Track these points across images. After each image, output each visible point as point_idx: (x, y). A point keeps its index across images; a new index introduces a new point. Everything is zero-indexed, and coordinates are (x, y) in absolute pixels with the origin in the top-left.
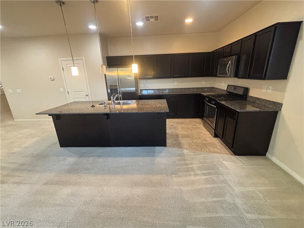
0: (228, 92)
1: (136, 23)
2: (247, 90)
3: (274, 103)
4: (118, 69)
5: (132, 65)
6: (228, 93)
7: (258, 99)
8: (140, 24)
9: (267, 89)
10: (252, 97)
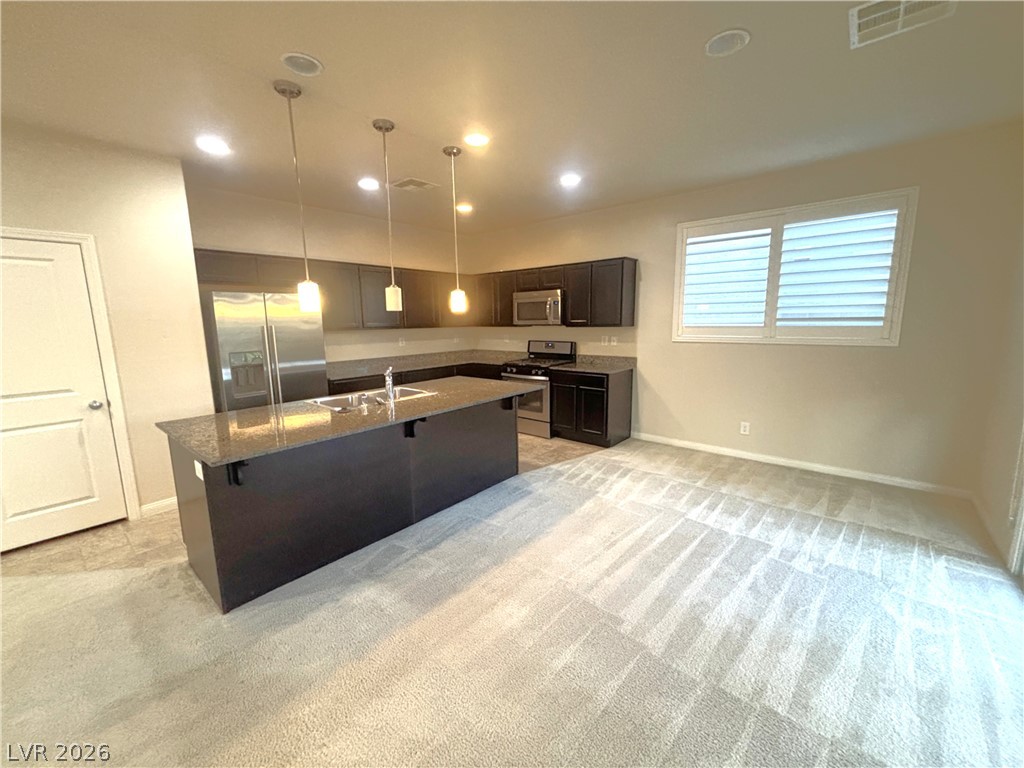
0: (531, 353)
1: (359, 179)
2: (573, 345)
3: (626, 358)
4: (268, 296)
5: (299, 285)
6: (532, 356)
7: (598, 357)
8: (369, 184)
9: (610, 341)
10: (585, 356)
